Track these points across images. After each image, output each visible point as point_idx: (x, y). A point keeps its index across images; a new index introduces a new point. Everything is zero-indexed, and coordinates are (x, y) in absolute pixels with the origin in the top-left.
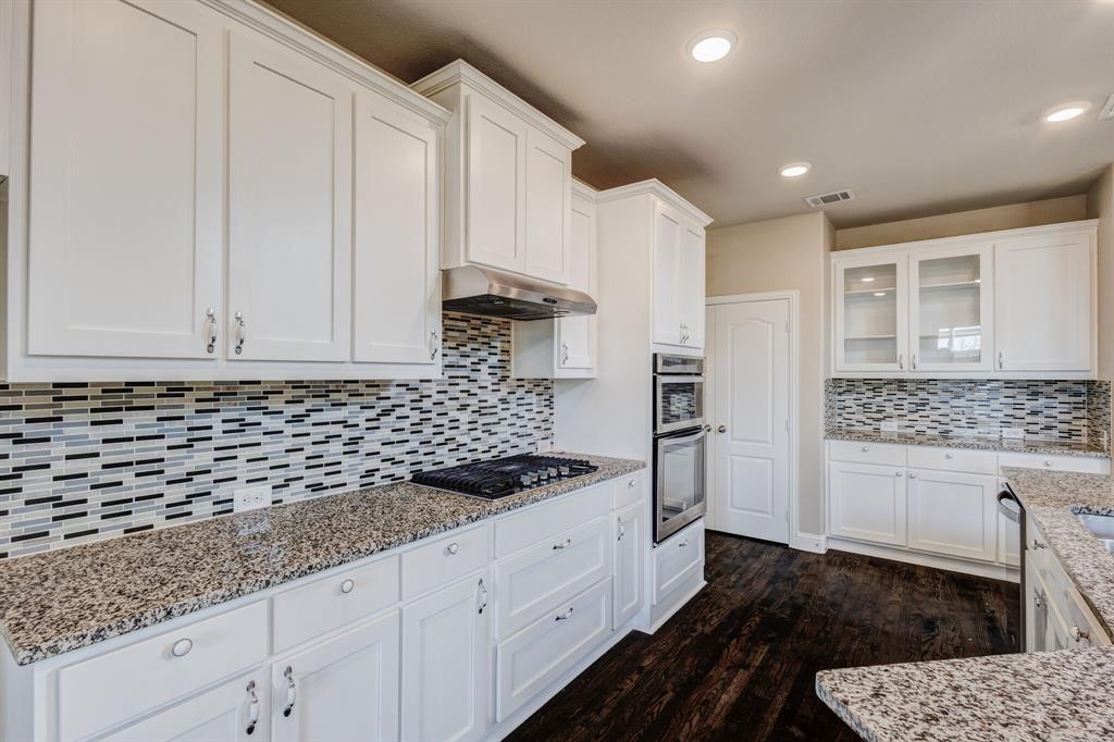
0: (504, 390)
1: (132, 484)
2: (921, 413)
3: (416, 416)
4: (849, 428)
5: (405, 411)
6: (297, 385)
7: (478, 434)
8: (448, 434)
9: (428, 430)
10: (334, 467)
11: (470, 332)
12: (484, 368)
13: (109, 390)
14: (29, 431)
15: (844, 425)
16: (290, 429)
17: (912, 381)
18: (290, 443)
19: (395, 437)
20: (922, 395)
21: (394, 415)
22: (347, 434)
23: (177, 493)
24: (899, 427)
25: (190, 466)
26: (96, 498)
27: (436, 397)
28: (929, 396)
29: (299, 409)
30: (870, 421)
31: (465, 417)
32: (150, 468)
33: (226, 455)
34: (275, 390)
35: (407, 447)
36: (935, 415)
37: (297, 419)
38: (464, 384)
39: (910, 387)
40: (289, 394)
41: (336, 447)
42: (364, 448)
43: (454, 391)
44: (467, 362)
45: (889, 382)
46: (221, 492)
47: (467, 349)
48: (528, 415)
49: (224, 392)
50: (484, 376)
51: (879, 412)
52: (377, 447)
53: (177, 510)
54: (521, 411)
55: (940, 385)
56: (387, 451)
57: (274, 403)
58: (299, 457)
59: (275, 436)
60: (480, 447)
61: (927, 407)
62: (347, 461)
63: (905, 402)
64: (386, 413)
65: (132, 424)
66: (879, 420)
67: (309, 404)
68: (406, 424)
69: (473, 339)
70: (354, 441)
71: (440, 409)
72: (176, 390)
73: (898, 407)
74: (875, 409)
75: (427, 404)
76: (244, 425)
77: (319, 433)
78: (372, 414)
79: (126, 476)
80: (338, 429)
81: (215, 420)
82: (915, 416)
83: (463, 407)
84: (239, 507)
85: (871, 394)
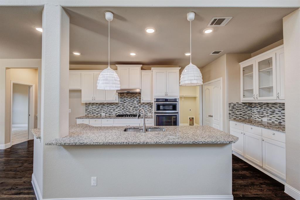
0: (140, 104)
1: (94, 111)
2: (273, 115)
3: (123, 107)
4: (255, 119)
5: (121, 107)
6: (107, 103)
7: (134, 111)
8: (128, 110)
9: (125, 109)
10: (112, 113)
11: (132, 96)
12: (135, 101)
13: (92, 103)
14: (88, 106)
15: (254, 118)
16: (107, 108)
17: (271, 103)
18: (107, 109)
19: (120, 110)
20: (273, 108)
21: (119, 107)
22: (113, 109)
23: (97, 113)
24: (267, 120)
25: (98, 110)
26: (92, 112)
27: (126, 105)
28: (275, 109)
29: (108, 106)
30: (260, 117)
31: (131, 108)
32: (95, 110)
33: (101, 110)
34: (105, 104)
35: (121, 111)
36: (277, 117)
37: (108, 107)
38: (131, 103)
39: (270, 106)
40: (107, 104)
41: (112, 110)
42: (115, 111)
43: (130, 104)
44: (132, 100)
45: (265, 104)
46: (101, 113)
47: (132, 98)
48: (145, 109)
49: (101, 104)
50: (135, 102)
51: (262, 114)
52: (117, 111)
53: (97, 114)
54: (144, 108)
55: (278, 105)
56: (119, 111)
57: (105, 105)
58: (108, 111)
59: (105, 108)
60: (134, 113)
61: (275, 113)
62: (113, 112)
63: (269, 111)
64: (118, 107)
65: (94, 106)
66: (262, 117)
67: (109, 105)
68: (121, 108)
69: (133, 97)
70: (114, 110)
71: (127, 107)
72: (97, 104)
73: (267, 113)
74: (261, 113)
75: (124, 106)
76: (102, 107)
77: (110, 109)
78: (117, 107)
79: (93, 111)
80: (112, 108)
81: (100, 106)
82: (271, 116)
83: (131, 107)
84: (102, 115)
85: (260, 108)
